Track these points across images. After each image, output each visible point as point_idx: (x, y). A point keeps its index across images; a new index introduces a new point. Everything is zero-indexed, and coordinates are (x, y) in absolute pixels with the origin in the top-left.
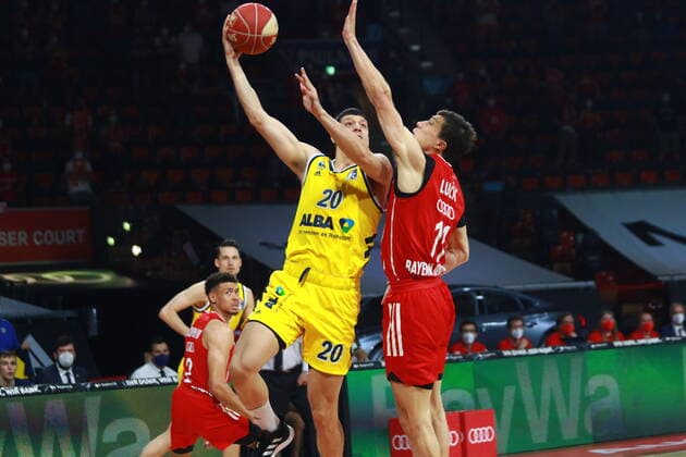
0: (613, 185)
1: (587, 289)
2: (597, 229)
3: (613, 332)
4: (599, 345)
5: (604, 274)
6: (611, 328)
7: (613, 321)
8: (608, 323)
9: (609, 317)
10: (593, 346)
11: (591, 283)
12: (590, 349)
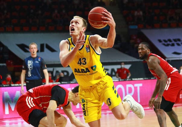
0: (14, 31)
1: (3, 66)
2: (7, 46)
3: (10, 82)
4: (6, 85)
5: (9, 61)
6: (10, 80)
7: (10, 78)
8: (9, 79)
9: (9, 76)
10: (4, 86)
11: (5, 64)
12: (3, 87)
